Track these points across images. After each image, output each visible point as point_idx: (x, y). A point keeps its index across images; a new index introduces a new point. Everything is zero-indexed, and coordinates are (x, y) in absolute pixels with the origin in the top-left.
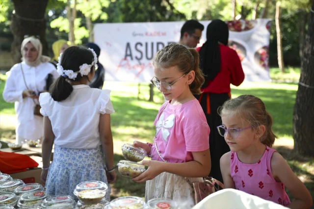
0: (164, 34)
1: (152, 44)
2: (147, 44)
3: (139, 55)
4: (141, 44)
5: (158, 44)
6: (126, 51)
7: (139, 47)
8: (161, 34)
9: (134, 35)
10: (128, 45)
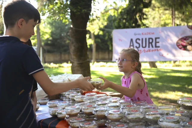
0: (153, 34)
1: (146, 39)
2: (142, 39)
3: (138, 45)
4: (139, 40)
5: (149, 39)
6: (130, 44)
7: (138, 41)
8: (151, 33)
9: (135, 34)
10: (132, 40)
